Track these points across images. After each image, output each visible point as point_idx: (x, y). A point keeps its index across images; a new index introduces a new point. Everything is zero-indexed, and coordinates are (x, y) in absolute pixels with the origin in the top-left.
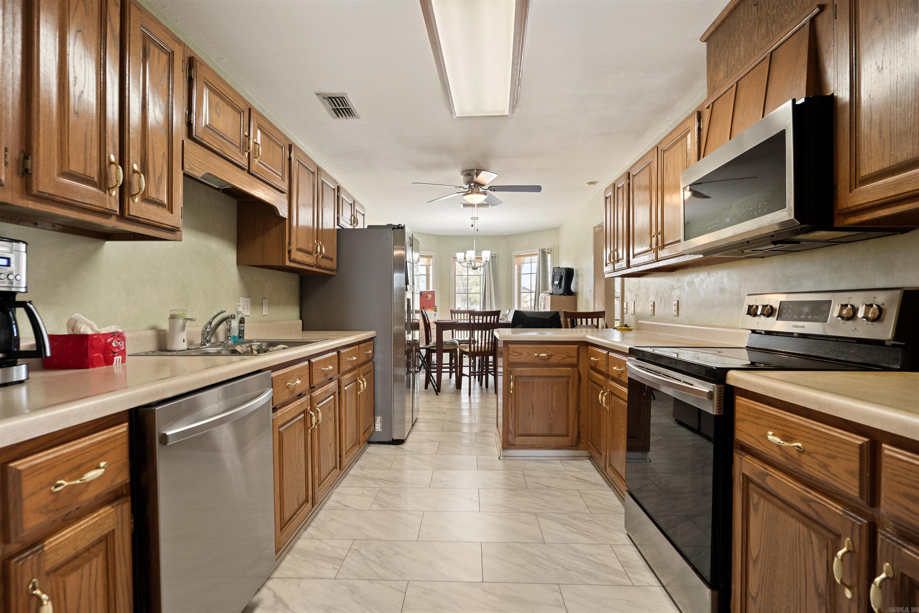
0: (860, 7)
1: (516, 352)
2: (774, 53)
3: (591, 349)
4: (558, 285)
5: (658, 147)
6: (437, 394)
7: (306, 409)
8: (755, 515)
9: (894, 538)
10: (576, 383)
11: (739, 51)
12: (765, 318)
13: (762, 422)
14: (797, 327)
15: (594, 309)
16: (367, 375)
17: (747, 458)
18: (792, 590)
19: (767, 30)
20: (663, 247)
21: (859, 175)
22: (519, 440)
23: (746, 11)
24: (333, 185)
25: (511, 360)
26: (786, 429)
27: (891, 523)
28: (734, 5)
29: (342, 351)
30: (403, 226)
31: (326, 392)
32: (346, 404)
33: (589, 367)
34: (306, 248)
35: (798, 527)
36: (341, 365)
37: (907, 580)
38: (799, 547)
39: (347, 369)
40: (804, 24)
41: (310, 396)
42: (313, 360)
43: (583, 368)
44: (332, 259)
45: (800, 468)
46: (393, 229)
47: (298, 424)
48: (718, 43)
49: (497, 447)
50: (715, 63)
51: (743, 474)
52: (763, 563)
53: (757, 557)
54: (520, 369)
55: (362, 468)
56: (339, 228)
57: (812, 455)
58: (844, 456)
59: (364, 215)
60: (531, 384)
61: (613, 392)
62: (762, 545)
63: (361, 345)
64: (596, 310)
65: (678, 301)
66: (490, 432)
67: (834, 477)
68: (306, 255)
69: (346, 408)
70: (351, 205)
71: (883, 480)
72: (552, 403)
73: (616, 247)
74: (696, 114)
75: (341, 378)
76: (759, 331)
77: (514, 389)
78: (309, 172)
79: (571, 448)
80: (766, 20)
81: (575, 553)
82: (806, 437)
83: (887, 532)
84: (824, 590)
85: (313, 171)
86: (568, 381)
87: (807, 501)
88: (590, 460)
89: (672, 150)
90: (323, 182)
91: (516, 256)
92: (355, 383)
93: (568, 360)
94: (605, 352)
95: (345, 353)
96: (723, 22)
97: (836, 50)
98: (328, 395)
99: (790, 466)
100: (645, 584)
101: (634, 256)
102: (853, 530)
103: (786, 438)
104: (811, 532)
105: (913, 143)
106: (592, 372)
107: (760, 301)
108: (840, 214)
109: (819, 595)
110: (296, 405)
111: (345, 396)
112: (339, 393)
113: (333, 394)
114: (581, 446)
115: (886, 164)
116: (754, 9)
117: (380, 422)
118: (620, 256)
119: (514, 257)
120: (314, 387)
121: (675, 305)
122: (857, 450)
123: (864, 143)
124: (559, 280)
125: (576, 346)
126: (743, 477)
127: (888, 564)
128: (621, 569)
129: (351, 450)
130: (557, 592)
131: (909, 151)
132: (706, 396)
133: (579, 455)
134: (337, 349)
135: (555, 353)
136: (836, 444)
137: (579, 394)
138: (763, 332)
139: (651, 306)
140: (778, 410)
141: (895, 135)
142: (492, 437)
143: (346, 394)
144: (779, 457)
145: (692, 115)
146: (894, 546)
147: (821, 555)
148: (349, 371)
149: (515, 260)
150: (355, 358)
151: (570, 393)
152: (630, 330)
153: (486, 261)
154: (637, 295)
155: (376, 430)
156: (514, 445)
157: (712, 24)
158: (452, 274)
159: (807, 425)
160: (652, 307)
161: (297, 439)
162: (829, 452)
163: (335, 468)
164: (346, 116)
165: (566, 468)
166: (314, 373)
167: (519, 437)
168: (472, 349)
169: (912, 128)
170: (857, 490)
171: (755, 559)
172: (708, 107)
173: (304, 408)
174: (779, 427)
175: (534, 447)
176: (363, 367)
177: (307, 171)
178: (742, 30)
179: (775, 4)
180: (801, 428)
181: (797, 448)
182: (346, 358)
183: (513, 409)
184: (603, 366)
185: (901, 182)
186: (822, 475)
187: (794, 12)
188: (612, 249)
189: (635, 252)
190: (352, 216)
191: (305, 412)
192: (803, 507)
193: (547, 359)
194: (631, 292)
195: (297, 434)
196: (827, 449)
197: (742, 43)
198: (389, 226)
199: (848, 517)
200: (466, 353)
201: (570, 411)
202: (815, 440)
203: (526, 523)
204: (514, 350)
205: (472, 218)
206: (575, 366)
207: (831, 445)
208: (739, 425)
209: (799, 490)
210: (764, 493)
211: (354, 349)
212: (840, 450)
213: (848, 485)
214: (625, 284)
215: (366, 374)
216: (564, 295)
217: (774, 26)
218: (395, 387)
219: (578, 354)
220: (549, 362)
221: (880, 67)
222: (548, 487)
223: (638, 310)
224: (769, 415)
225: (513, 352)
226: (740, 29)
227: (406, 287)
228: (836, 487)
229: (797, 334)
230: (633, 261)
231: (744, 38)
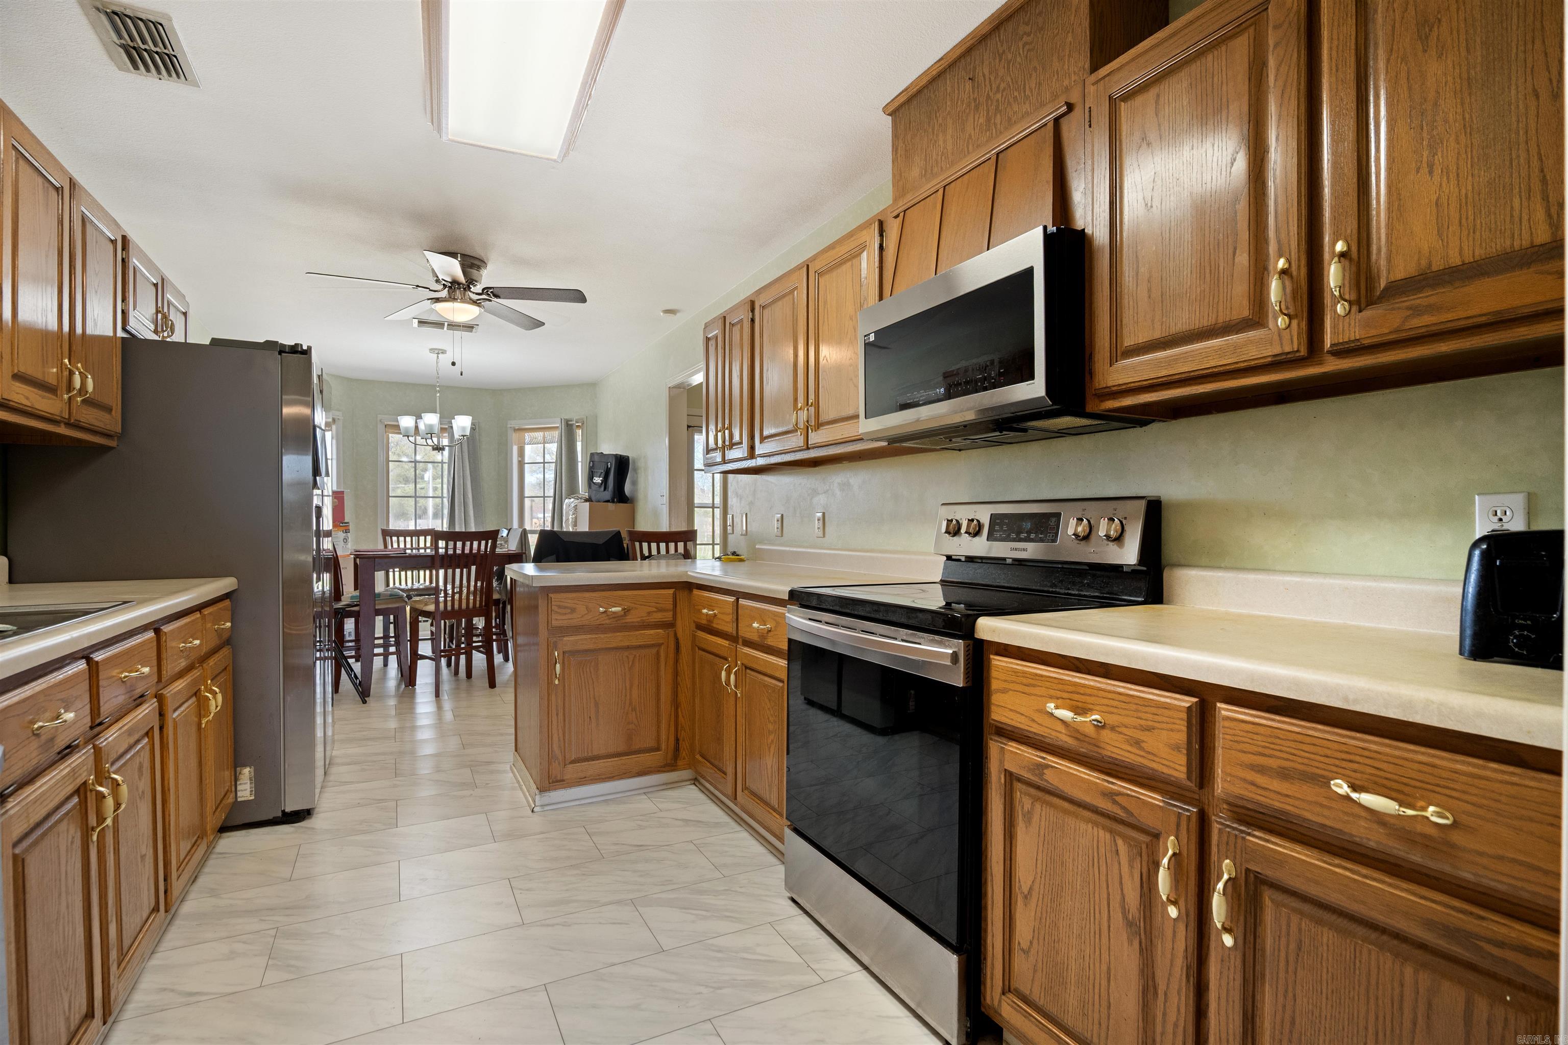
0: (1123, 119)
1: (565, 608)
2: (1001, 156)
3: (699, 595)
4: (602, 484)
5: (808, 266)
6: (364, 702)
7: (85, 783)
8: (1026, 827)
9: (1235, 825)
10: (672, 655)
11: (945, 141)
12: (970, 538)
13: (1036, 691)
14: (1016, 549)
15: (670, 527)
16: (218, 678)
17: (1013, 747)
18: (1088, 927)
19: (988, 120)
20: (819, 425)
21: (1122, 342)
22: (571, 771)
23: (956, 84)
24: (111, 231)
25: (555, 623)
26: (1076, 697)
27: (1225, 806)
28: (938, 70)
29: (166, 629)
30: (305, 348)
31: (130, 732)
32: (176, 753)
33: (693, 626)
34: (39, 375)
35: (1096, 833)
36: (164, 662)
37: (1252, 875)
38: (1099, 862)
39: (177, 669)
40: (1046, 124)
41: (94, 747)
42: (98, 657)
43: (684, 628)
44: (108, 409)
45: (1096, 749)
46: (280, 353)
47: (63, 826)
48: (910, 122)
49: (521, 789)
50: (906, 150)
51: (1005, 770)
52: (1041, 896)
53: (1031, 889)
54: (572, 638)
55: (214, 893)
56: (125, 335)
57: (1117, 729)
58: (1164, 726)
59: (185, 314)
60: (593, 664)
61: (750, 665)
62: (1039, 870)
63: (206, 611)
64: (674, 529)
65: (824, 514)
66: (500, 763)
67: (1150, 757)
68: (40, 392)
69: (176, 759)
70: (156, 285)
71: (1219, 752)
72: (631, 695)
73: (727, 422)
74: (877, 224)
75: (164, 692)
76: (958, 557)
77: (562, 679)
78: (47, 185)
79: (664, 769)
80: (987, 104)
81: (720, 955)
82: (1107, 705)
83: (1221, 817)
84: (1137, 915)
85: (58, 185)
86: (658, 653)
87: (1111, 795)
88: (694, 784)
89: (834, 274)
90: (84, 220)
91: (515, 430)
92: (194, 699)
93: (658, 617)
94: (731, 599)
95: (172, 631)
96: (919, 92)
97: (1089, 168)
98: (136, 737)
99: (1081, 749)
100: (840, 974)
101: (763, 439)
102: (1178, 825)
103: (1079, 710)
104: (1117, 838)
105: (1189, 310)
106: (701, 634)
107: (963, 515)
108: (1096, 395)
109: (1130, 924)
110: (58, 777)
111: (175, 734)
112: (161, 728)
113: (147, 734)
114: (680, 763)
115: (1157, 334)
116: (969, 85)
117: (251, 779)
118: (737, 438)
119: (510, 432)
120: (100, 724)
121: (819, 520)
122: (1184, 716)
123: (1127, 302)
124: (603, 475)
125: (671, 591)
126: (1005, 775)
127: (1227, 861)
128: (796, 958)
129: (188, 857)
130: (711, 1035)
131: (1184, 320)
132: (949, 660)
133: (676, 779)
134: (156, 627)
135: (636, 606)
136: (1154, 710)
137: (676, 674)
138: (963, 559)
139: (778, 521)
140: (1061, 671)
141: (1168, 297)
142: (505, 772)
143: (175, 728)
144: (1065, 739)
145: (871, 224)
146: (1236, 836)
147: (1131, 867)
148: (180, 675)
149: (514, 436)
150: (197, 642)
151: (662, 673)
152: (741, 560)
153: (463, 436)
154: (751, 504)
155: (239, 800)
156: (563, 781)
157: (903, 92)
158: (381, 458)
159: (1109, 688)
160: (780, 522)
161: (63, 861)
162: (1143, 722)
163: (156, 909)
164: (159, 72)
165: (660, 806)
166: (101, 689)
167: (571, 765)
168: (442, 606)
169: (1188, 290)
170: (1184, 769)
171: (1026, 892)
172: (896, 217)
173: (79, 781)
174: (1065, 695)
175: (600, 779)
176: (212, 662)
177: (40, 180)
178: (949, 112)
179: (999, 85)
180: (1101, 693)
181: (1095, 723)
182: (174, 644)
183: (561, 714)
184: (727, 622)
185: (1175, 360)
186: (1132, 756)
187: (1027, 105)
188: (720, 426)
189: (766, 433)
190: (157, 312)
191: (82, 791)
192: (1104, 804)
193: (622, 616)
194: (741, 499)
195: (63, 848)
196: (1141, 719)
197: (950, 131)
198: (270, 345)
199: (1171, 808)
200: (427, 614)
201: (662, 706)
202: (1122, 708)
203: (619, 923)
204: (562, 604)
205: (432, 350)
206: (670, 625)
207: (1146, 712)
208: (997, 699)
209: (1098, 781)
210: (1040, 794)
211: (193, 621)
212: (1160, 719)
213: (1171, 764)
214: (729, 485)
215: (216, 676)
216: (613, 502)
217: (998, 116)
218: (288, 698)
219: (675, 605)
220: (624, 621)
221: (1149, 205)
222: (638, 846)
223: (754, 527)
224: (1048, 679)
225: (559, 607)
226: (946, 109)
227: (315, 481)
228: (1153, 769)
229: (1011, 560)
230: (760, 449)
231: (953, 124)
